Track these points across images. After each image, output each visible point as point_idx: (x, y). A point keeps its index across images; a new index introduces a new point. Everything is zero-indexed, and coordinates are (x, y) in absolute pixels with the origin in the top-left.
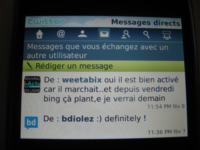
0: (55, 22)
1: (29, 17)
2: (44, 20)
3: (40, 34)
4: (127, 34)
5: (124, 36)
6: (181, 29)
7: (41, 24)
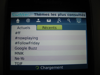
0: (25, 15)
1: (13, 12)
3: (18, 21)
5: (58, 21)
6: (86, 17)
7: (19, 16)
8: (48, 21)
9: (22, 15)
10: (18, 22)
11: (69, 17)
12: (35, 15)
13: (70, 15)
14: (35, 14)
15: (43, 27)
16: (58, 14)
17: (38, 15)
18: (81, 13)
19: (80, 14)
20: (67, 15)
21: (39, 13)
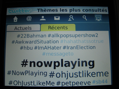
0: (25, 11)
1: (9, 8)
2: (18, 10)
4: (72, 18)
5: (70, 19)
6: (108, 14)
7: (17, 12)
8: (55, 19)
9: (21, 11)
10: (15, 20)
11: (85, 13)
12: (39, 12)
13: (87, 10)
14: (39, 9)
15: (50, 27)
16: (70, 10)
17: (42, 11)
18: (101, 8)
19: (100, 10)
20: (81, 10)
21: (43, 8)
